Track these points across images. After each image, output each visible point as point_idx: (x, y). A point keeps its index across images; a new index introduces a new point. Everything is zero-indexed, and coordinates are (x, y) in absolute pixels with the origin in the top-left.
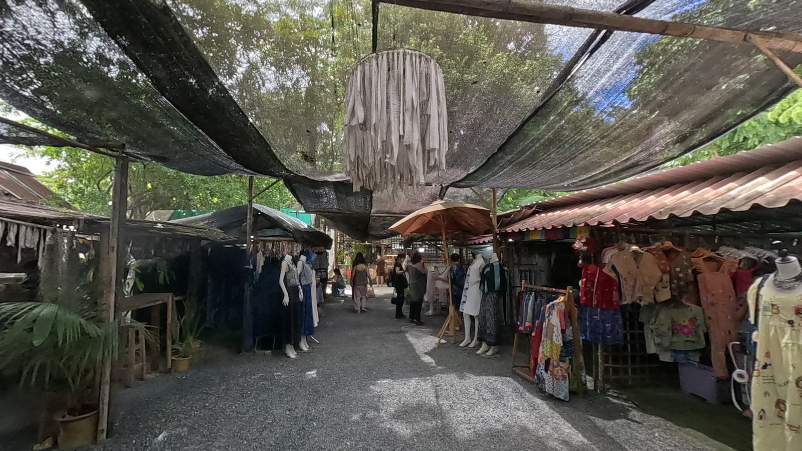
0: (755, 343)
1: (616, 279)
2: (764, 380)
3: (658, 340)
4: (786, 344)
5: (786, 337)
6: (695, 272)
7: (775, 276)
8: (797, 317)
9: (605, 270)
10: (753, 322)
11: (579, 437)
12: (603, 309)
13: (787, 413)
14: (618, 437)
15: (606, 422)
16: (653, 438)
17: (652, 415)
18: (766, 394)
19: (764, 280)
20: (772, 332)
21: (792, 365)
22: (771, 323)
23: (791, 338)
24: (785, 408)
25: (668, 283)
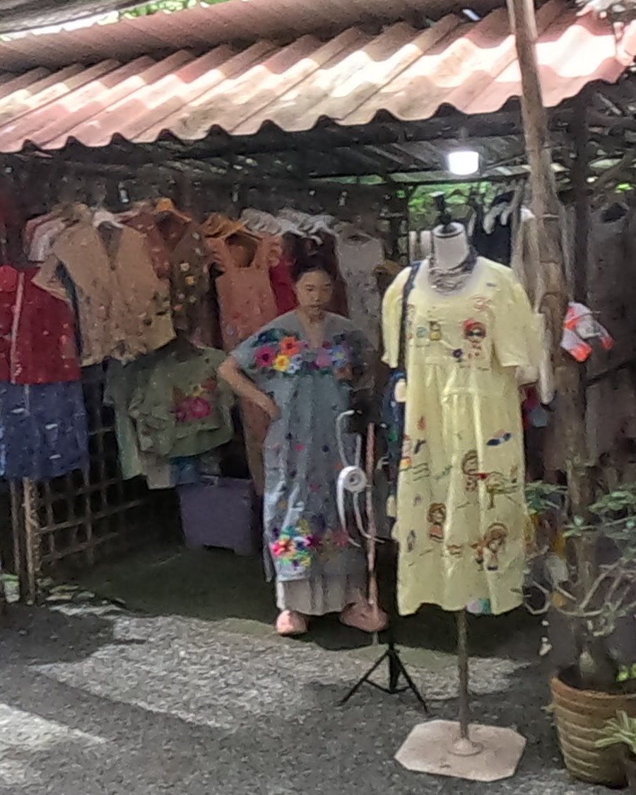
0: (402, 406)
1: (69, 300)
2: (415, 473)
3: (146, 442)
4: (450, 396)
5: (451, 380)
6: (215, 272)
7: (432, 264)
8: (468, 342)
9: (39, 280)
10: (394, 364)
11: (37, 726)
12: (36, 387)
13: (447, 527)
14: (116, 689)
15: (76, 666)
16: (179, 664)
17: (157, 615)
18: (418, 499)
19: (414, 273)
20: (429, 379)
21: (459, 435)
22: (428, 360)
23: (457, 384)
24: (444, 518)
25: (167, 304)
